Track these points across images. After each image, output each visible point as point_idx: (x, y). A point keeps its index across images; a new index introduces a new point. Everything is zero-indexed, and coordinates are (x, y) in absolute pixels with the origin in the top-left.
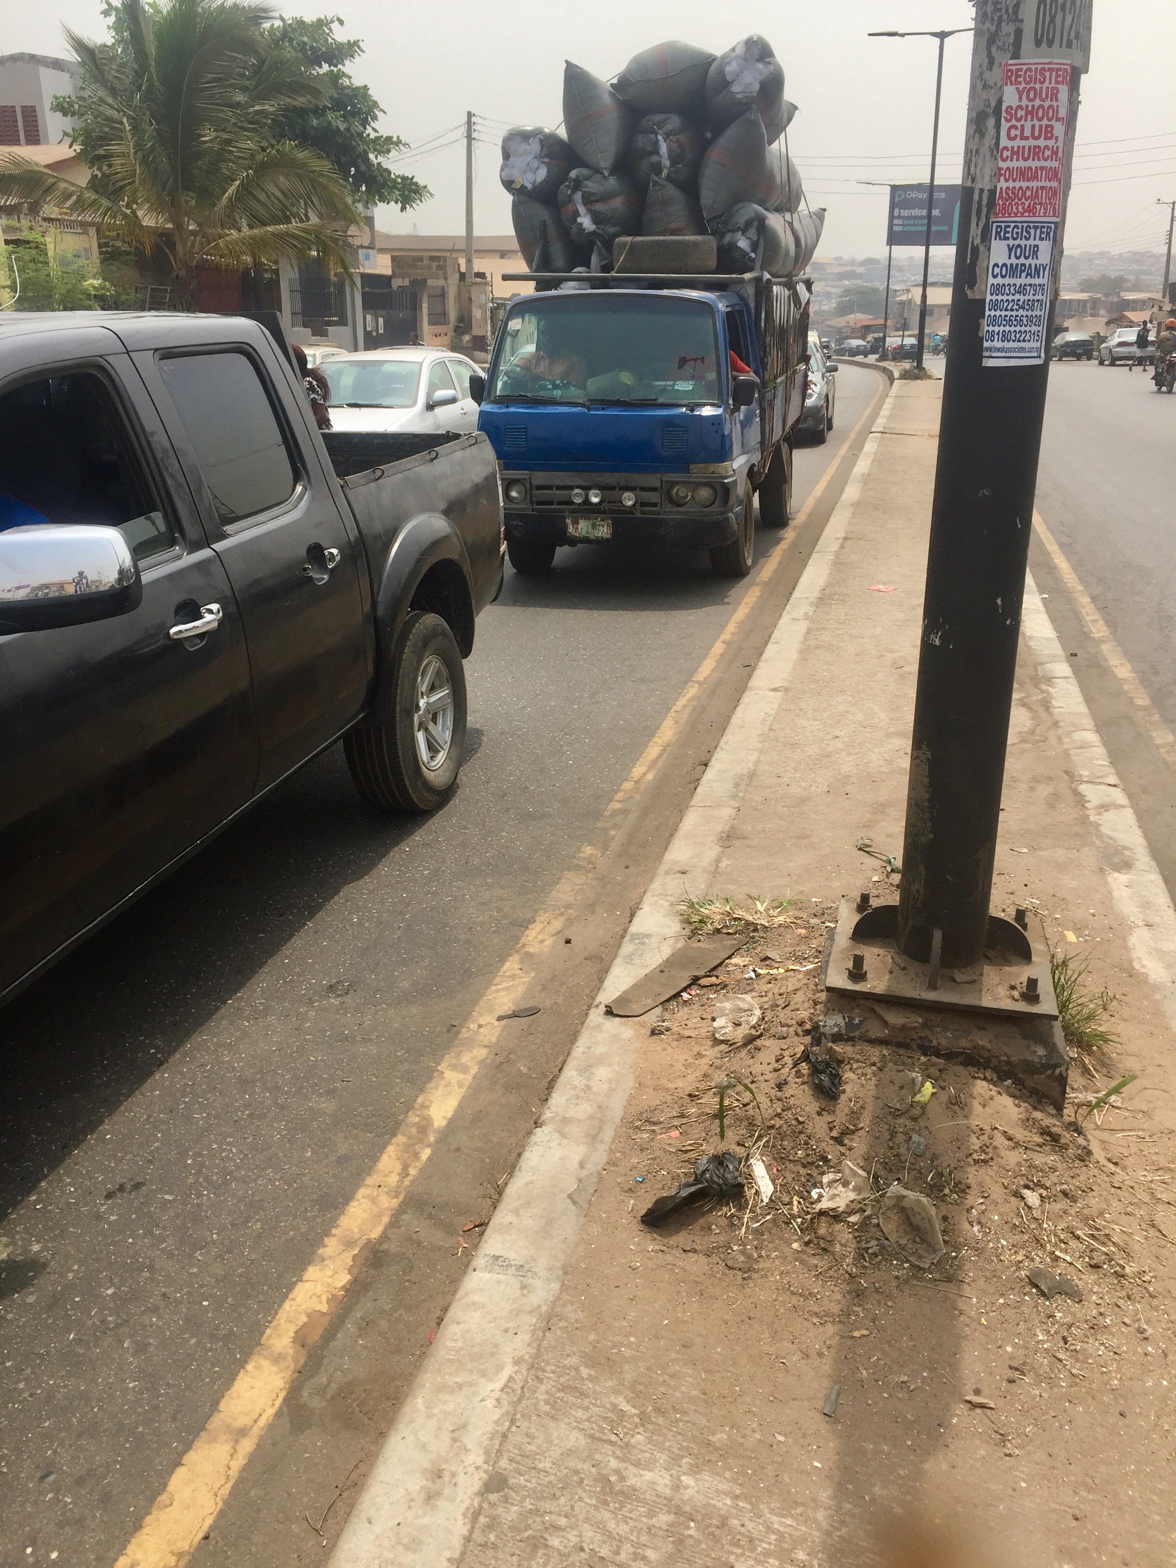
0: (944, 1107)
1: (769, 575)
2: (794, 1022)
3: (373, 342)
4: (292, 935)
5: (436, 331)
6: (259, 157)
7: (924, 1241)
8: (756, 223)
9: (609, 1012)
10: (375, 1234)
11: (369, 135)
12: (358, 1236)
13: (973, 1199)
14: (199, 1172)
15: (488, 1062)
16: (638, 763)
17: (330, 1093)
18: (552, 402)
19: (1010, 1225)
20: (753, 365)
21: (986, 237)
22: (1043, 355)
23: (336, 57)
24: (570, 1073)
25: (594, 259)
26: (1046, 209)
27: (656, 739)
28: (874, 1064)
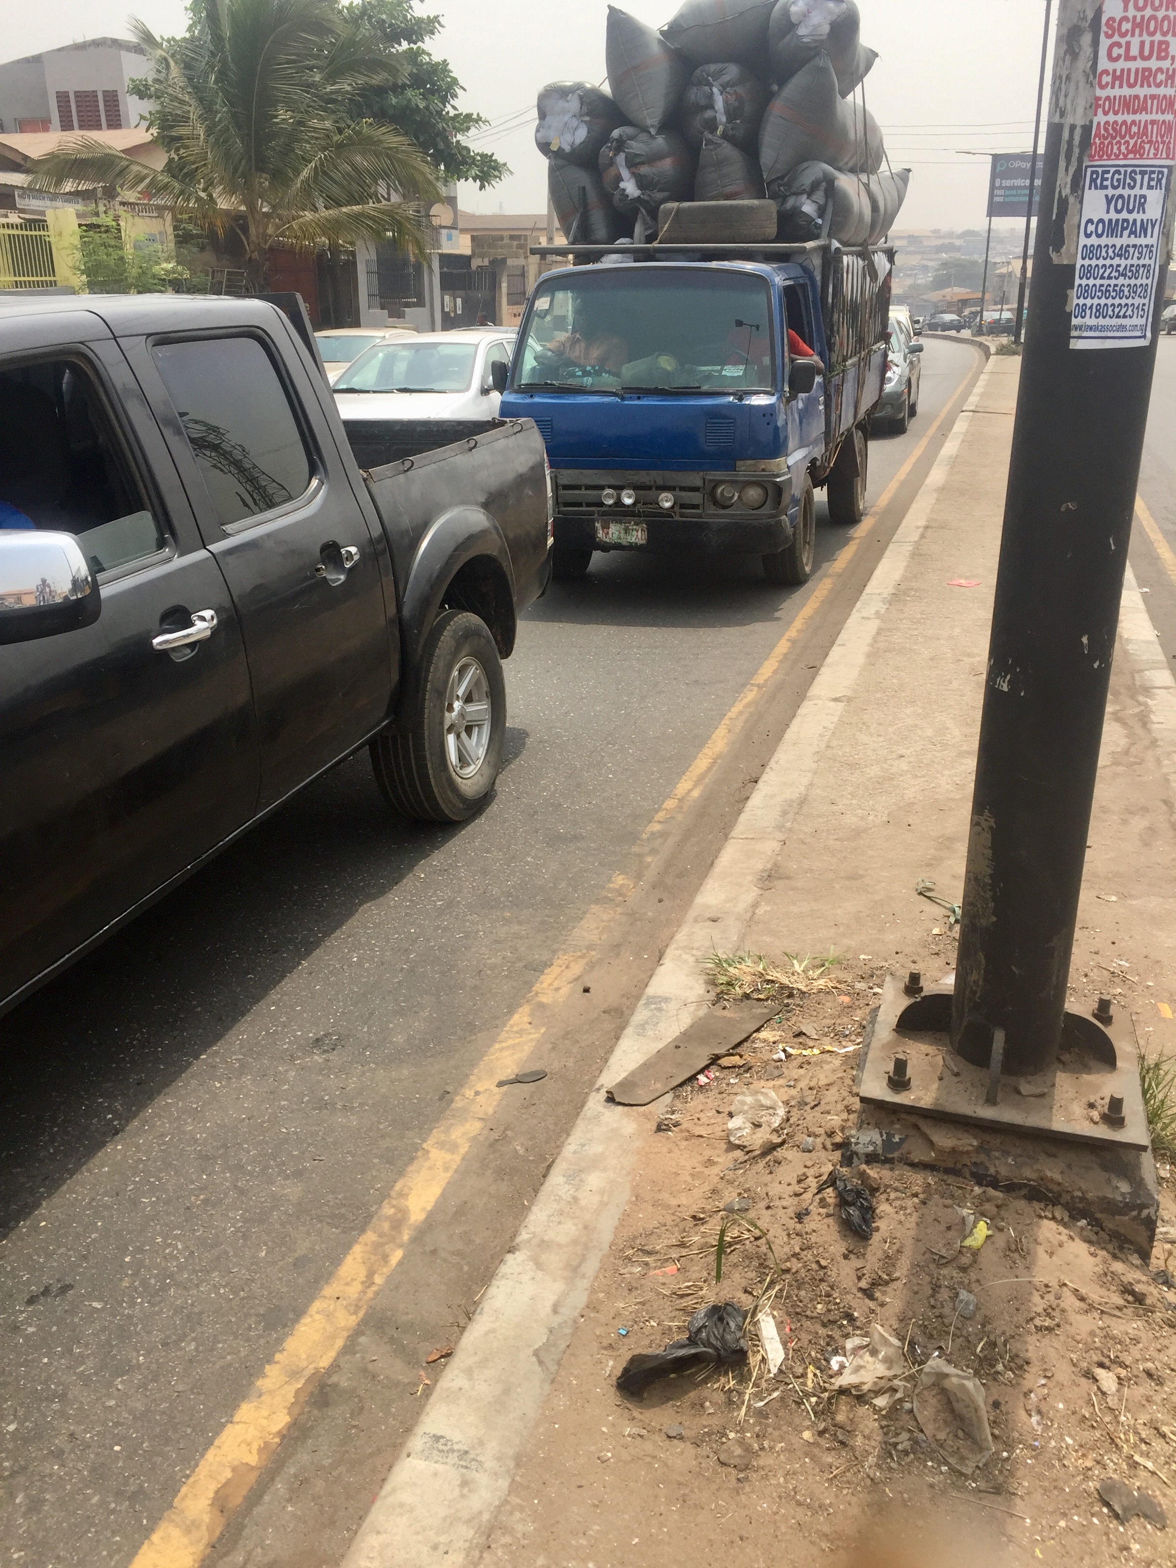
0: (1001, 1254)
1: (843, 566)
2: (821, 1131)
3: (450, 323)
4: (283, 977)
5: (515, 311)
6: (337, 138)
7: (968, 1436)
8: (824, 184)
9: (611, 1099)
10: (325, 1362)
11: (448, 113)
12: (305, 1364)
13: (1033, 1379)
14: (136, 1274)
15: (481, 1138)
16: (684, 777)
17: (298, 1174)
18: (581, 391)
19: (1079, 1416)
20: (817, 346)
21: (1077, 185)
22: (1149, 334)
23: (415, 32)
24: (556, 1178)
25: (638, 229)
26: (1157, 149)
27: (706, 751)
28: (916, 1195)
